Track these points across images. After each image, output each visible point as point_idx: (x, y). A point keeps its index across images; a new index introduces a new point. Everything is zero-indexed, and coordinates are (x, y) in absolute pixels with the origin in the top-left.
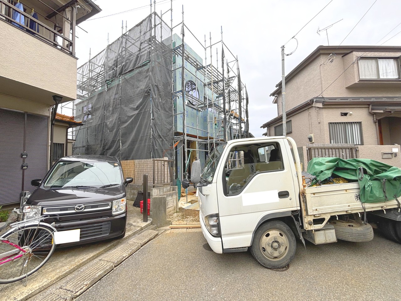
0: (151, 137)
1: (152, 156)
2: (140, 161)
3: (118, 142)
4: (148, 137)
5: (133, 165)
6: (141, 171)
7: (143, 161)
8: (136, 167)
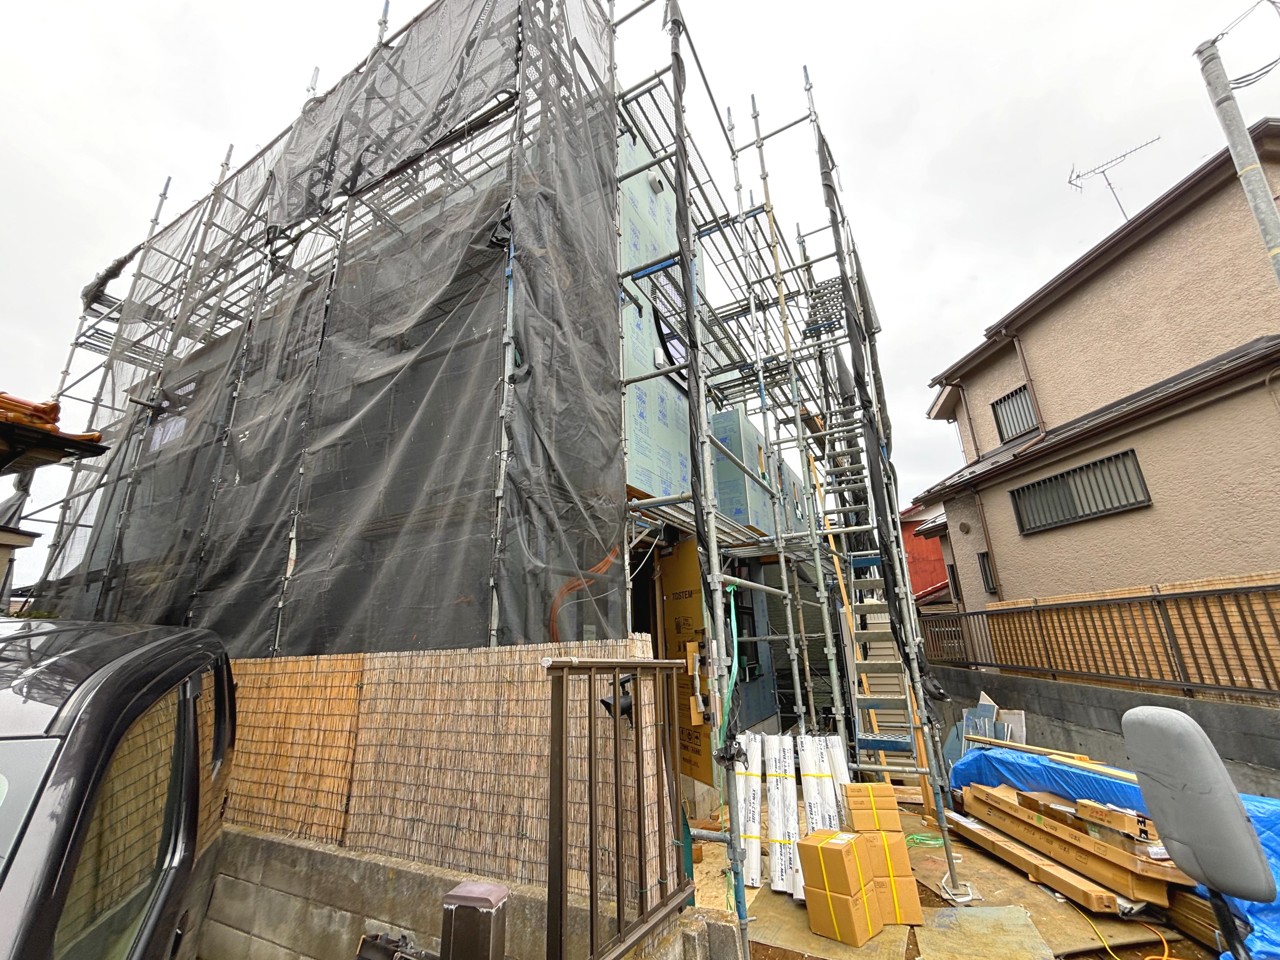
0: (499, 493)
1: (495, 624)
2: (406, 661)
3: (277, 536)
4: (478, 493)
5: (352, 693)
6: (402, 746)
7: (424, 659)
8: (371, 712)
